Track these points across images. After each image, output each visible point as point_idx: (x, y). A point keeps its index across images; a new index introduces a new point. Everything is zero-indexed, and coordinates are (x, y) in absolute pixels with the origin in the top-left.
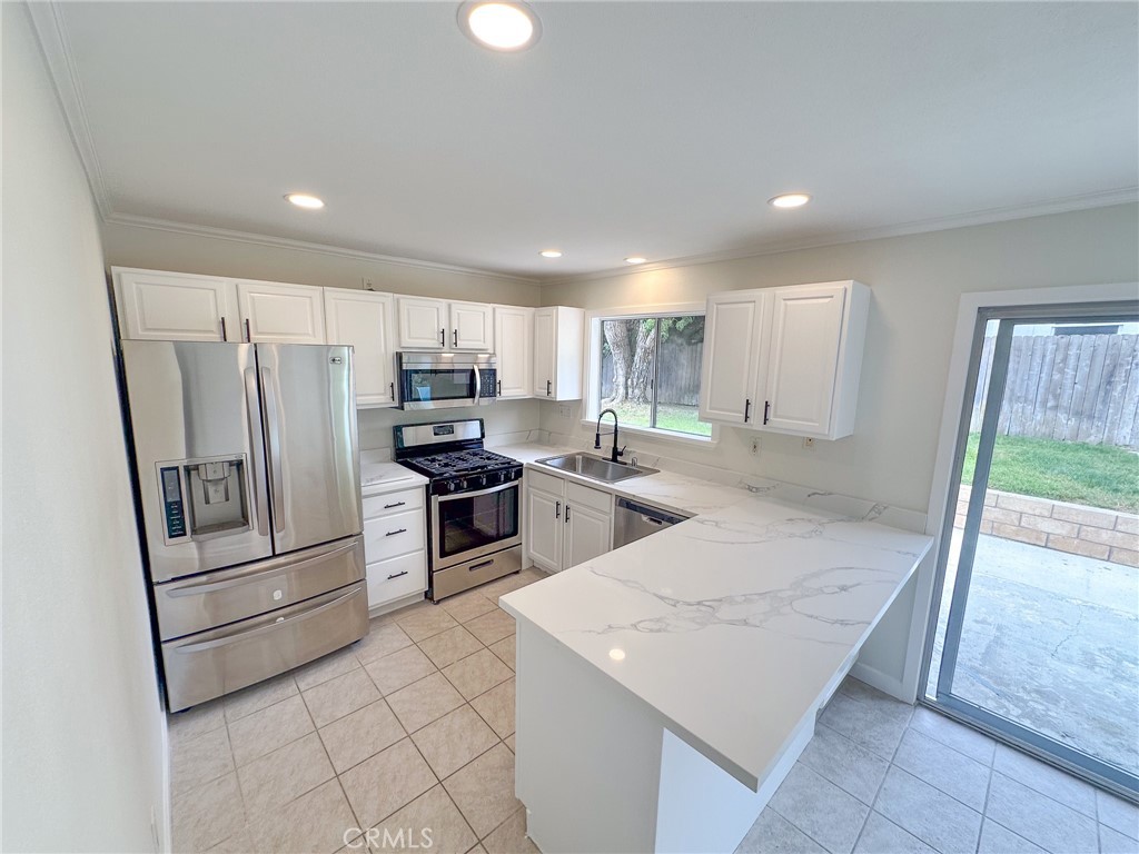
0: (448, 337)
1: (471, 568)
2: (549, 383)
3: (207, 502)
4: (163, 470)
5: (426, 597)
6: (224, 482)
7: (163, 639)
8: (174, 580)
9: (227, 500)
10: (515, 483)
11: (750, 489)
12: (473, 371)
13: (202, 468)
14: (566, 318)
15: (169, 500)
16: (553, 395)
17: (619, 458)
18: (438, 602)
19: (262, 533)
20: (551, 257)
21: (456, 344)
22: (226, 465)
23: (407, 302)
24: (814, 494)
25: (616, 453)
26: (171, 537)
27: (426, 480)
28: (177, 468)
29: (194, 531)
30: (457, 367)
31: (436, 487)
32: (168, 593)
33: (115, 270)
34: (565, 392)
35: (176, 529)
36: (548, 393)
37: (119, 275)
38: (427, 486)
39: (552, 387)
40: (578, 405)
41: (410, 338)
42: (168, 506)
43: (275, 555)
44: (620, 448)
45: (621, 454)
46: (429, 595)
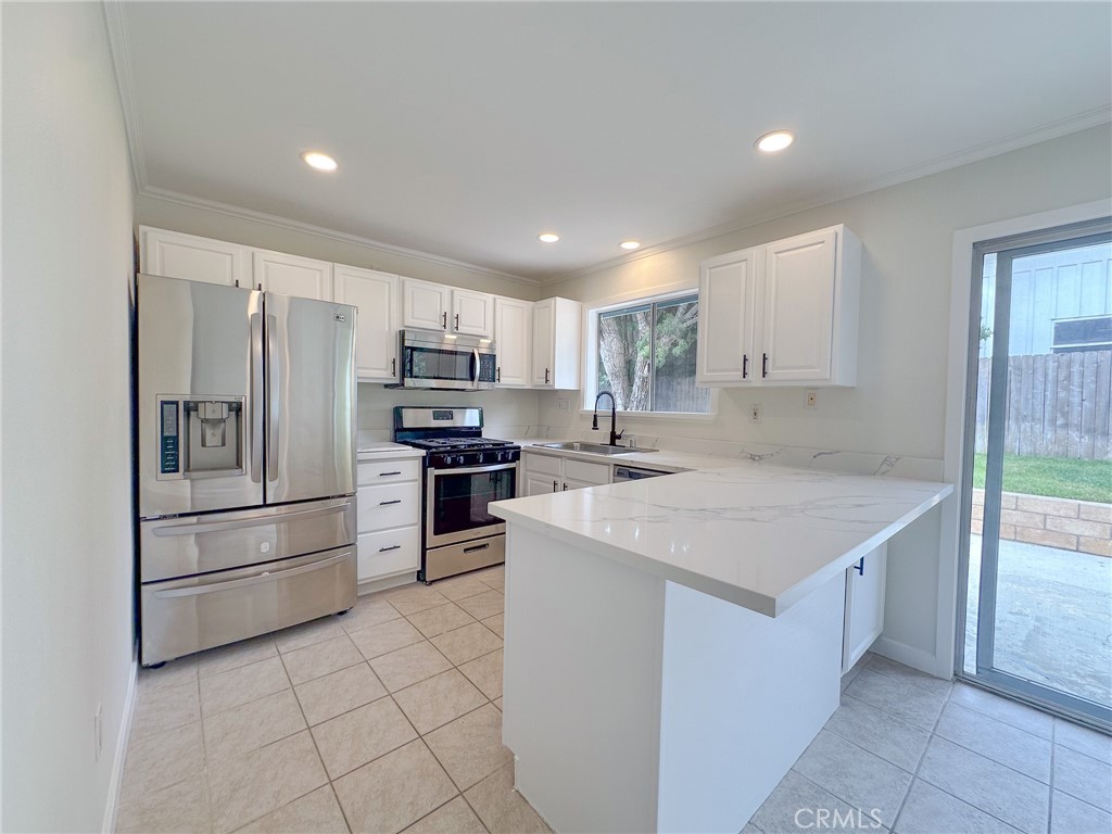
0: (450, 321)
1: (465, 550)
2: (547, 371)
3: (204, 445)
4: (163, 403)
5: (418, 579)
6: (223, 424)
7: (143, 580)
8: (165, 517)
9: (223, 445)
10: (512, 465)
11: (752, 458)
12: (473, 354)
13: (201, 406)
14: (563, 310)
15: (166, 434)
16: (551, 383)
17: (617, 442)
18: (432, 582)
19: (255, 480)
20: (549, 244)
21: (457, 328)
22: (225, 406)
23: (410, 283)
24: (820, 454)
25: (614, 437)
26: (163, 472)
27: (423, 452)
28: (177, 403)
29: (187, 469)
30: (460, 349)
31: (432, 460)
32: (153, 530)
33: (142, 228)
34: (563, 381)
35: (170, 463)
36: (547, 381)
37: (145, 234)
38: (424, 458)
39: (550, 377)
40: (576, 395)
41: (413, 318)
42: (164, 439)
43: (265, 505)
44: (618, 433)
45: (619, 437)
46: (421, 575)
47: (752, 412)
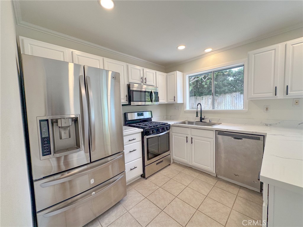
0: (143, 80)
1: (157, 164)
2: (174, 97)
3: (61, 138)
4: (40, 121)
6: (69, 128)
7: (37, 211)
8: (44, 178)
9: (70, 137)
10: (168, 131)
11: (266, 125)
12: (151, 92)
13: (59, 121)
14: (179, 74)
15: (43, 136)
16: (176, 101)
17: (203, 121)
19: (86, 152)
21: (146, 83)
22: (70, 120)
23: (130, 66)
25: (201, 119)
26: (44, 155)
27: (142, 130)
28: (47, 120)
29: (55, 153)
30: (147, 90)
31: (144, 134)
32: (41, 185)
33: (21, 38)
34: (179, 100)
35: (46, 150)
36: (174, 100)
37: (23, 40)
39: (176, 98)
40: (182, 104)
41: (132, 79)
42: (43, 139)
43: (91, 162)
44: (203, 117)
45: (203, 119)
47: (265, 109)
